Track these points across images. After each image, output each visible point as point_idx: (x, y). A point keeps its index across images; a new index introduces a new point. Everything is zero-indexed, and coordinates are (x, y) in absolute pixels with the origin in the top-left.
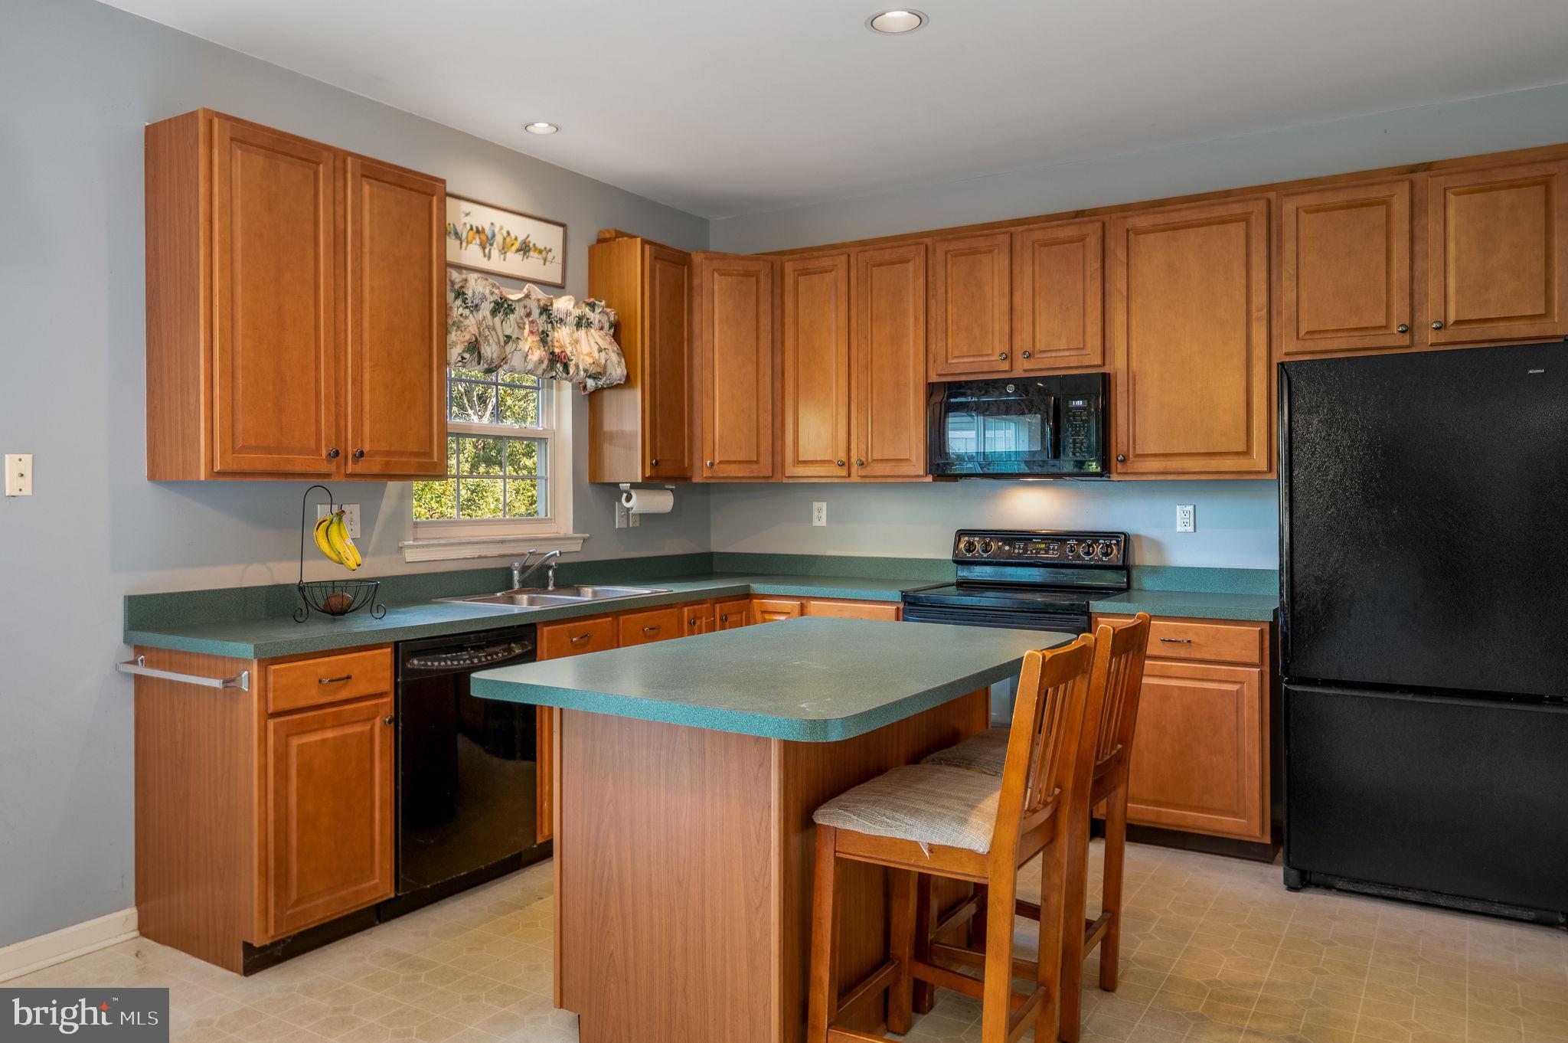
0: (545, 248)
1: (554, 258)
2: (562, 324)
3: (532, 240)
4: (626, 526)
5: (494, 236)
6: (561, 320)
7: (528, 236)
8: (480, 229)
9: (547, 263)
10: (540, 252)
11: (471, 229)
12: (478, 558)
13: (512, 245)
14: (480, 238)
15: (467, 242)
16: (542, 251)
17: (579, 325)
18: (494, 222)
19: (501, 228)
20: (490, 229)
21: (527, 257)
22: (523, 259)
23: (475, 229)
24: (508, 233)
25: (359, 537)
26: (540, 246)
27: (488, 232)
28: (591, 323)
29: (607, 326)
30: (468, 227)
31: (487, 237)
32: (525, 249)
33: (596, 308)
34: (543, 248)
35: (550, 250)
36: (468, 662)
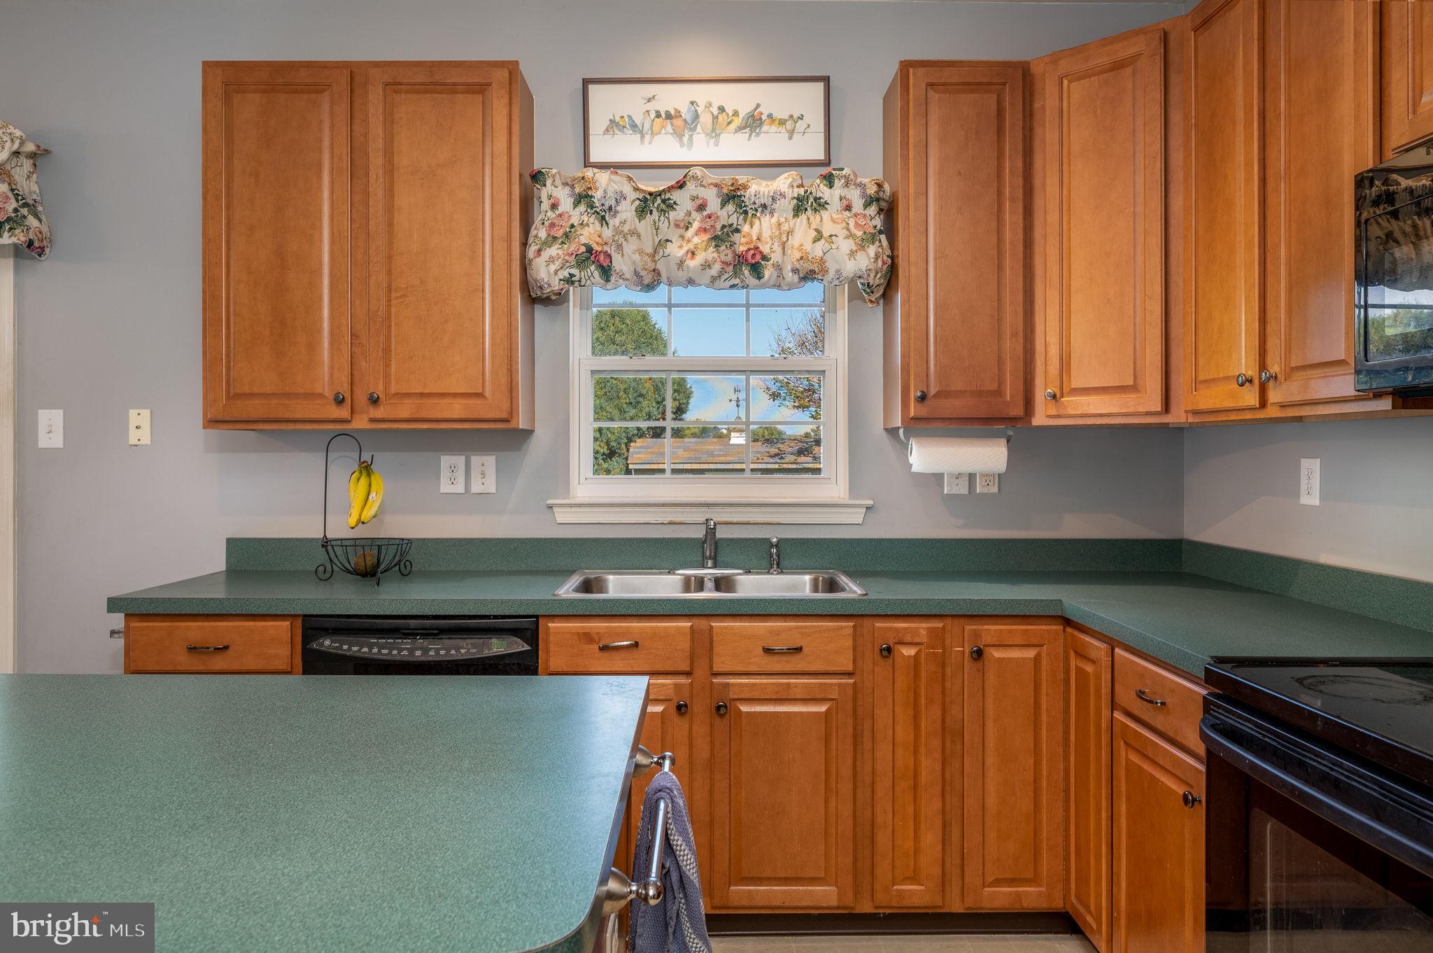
0: (791, 116)
1: (809, 126)
2: (767, 212)
3: (766, 110)
4: (966, 491)
5: (696, 117)
6: (764, 206)
7: (758, 106)
8: (673, 112)
9: (795, 136)
10: (782, 122)
11: (658, 115)
12: (668, 524)
13: (729, 123)
14: (672, 125)
15: (652, 133)
16: (786, 120)
17: (798, 210)
18: (692, 100)
19: (710, 105)
20: (689, 109)
21: (758, 135)
22: (749, 139)
23: (663, 116)
24: (722, 109)
25: (493, 490)
26: (778, 115)
27: (686, 115)
28: (826, 203)
29: (858, 205)
30: (653, 115)
31: (685, 121)
32: (754, 122)
33: (836, 181)
34: (786, 117)
35: (801, 117)
36: (405, 652)
